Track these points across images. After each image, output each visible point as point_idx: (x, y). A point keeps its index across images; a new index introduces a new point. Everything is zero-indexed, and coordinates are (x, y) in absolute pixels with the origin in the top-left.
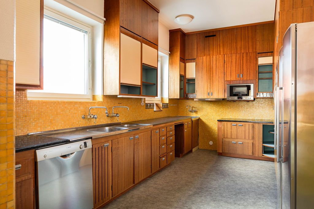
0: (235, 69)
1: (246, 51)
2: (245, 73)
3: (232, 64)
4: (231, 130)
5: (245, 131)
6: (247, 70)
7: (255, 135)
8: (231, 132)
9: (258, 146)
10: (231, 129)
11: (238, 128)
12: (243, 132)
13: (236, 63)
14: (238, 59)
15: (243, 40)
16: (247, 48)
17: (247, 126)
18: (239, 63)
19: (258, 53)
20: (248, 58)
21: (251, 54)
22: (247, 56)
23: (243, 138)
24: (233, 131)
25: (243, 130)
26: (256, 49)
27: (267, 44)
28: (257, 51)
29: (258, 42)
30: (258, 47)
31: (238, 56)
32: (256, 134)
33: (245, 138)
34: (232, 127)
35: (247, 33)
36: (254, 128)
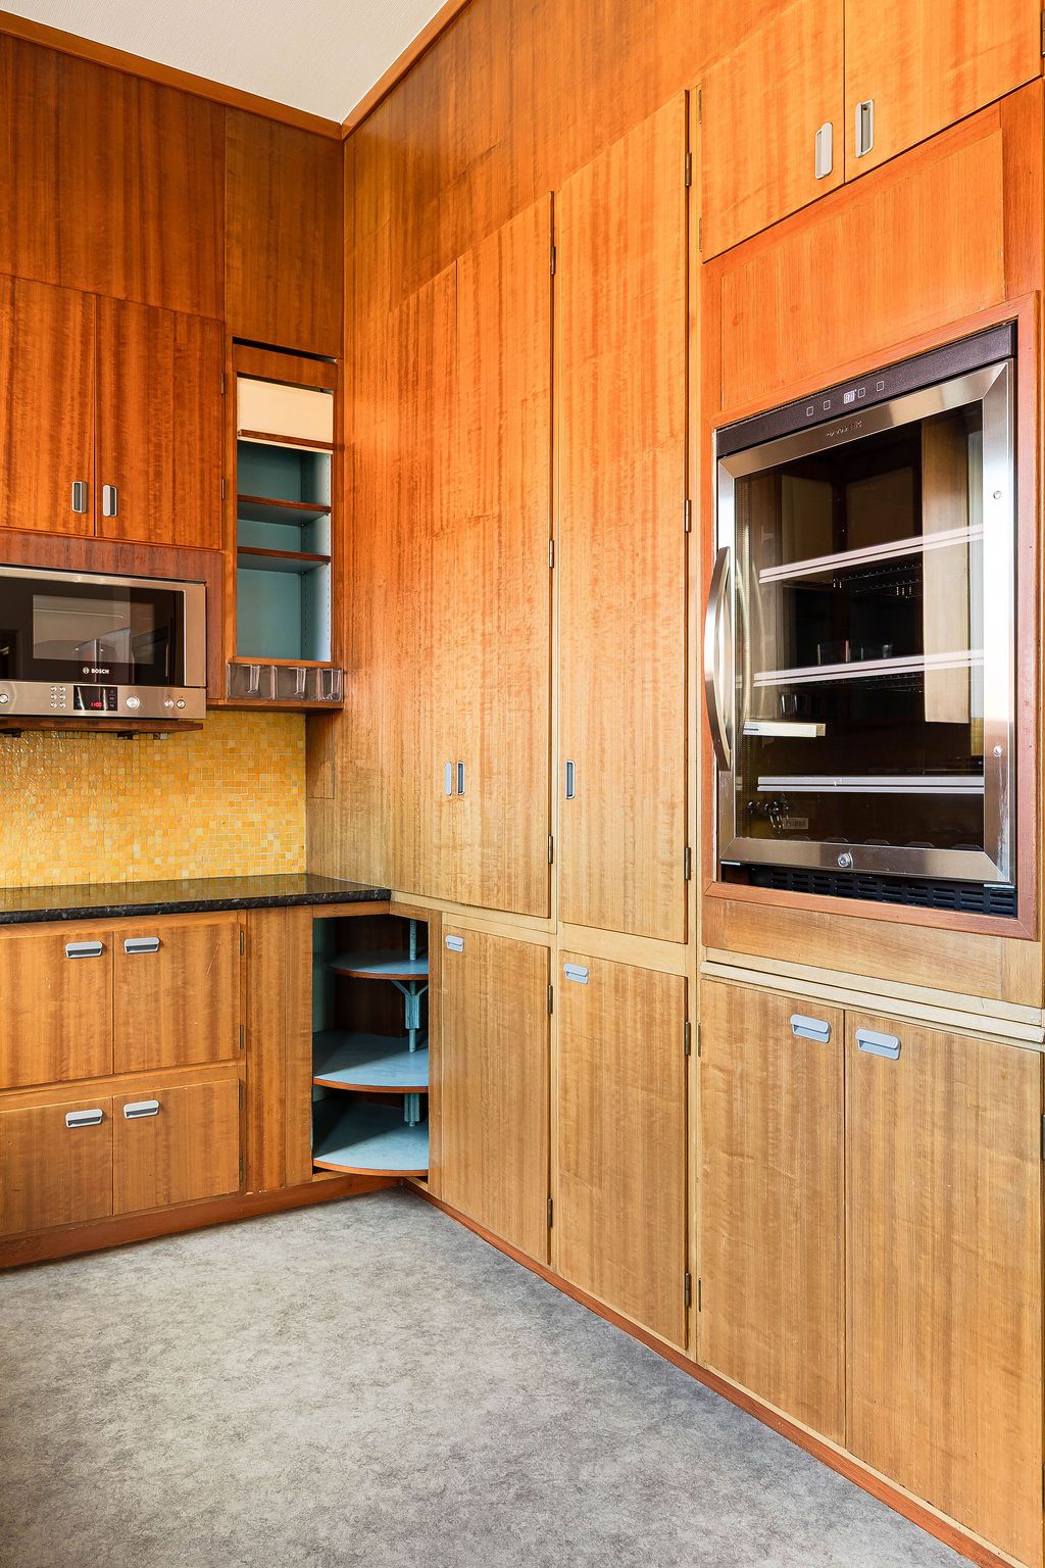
0: (45, 423)
1: (145, 295)
2: (136, 484)
3: (19, 375)
4: (52, 1006)
5: (180, 996)
6: (158, 458)
7: (260, 1008)
8: (58, 1020)
9: (282, 1102)
10: (58, 991)
11: (120, 973)
12: (165, 1001)
13: (58, 375)
14: (74, 348)
15: (118, 191)
16: (153, 274)
17: (199, 945)
18: (83, 381)
19: (237, 341)
20: (167, 359)
21: (182, 328)
22: (150, 339)
23: (166, 1061)
24: (70, 1007)
25: (166, 982)
26: (220, 302)
27: (300, 287)
28: (229, 319)
29: (237, 252)
30: (234, 289)
31: (76, 313)
32: (265, 1007)
33: (182, 1060)
34: (60, 970)
35: (149, 137)
36: (249, 955)
